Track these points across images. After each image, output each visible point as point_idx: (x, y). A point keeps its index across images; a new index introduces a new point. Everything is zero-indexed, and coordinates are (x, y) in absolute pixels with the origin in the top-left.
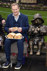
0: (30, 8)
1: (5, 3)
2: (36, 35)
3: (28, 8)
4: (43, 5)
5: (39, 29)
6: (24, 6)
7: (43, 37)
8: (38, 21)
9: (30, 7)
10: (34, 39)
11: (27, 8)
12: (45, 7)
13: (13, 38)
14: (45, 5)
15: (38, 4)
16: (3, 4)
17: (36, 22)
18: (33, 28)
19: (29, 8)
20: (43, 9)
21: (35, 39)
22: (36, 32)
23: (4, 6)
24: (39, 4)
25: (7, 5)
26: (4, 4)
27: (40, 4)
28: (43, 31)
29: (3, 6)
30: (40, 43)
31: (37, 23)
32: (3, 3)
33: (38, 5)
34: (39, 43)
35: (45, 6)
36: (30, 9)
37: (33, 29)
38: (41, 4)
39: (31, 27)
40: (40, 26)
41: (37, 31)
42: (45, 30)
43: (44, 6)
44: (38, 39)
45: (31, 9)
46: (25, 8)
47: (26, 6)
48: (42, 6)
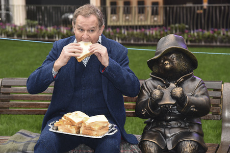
0: (143, 40)
1: (50, 29)
2: (170, 114)
3: (134, 41)
4: (189, 29)
5: (178, 91)
6: (120, 33)
7: (196, 121)
8: (176, 61)
9: (141, 37)
10: (162, 130)
11: (130, 40)
12: (196, 34)
13: (73, 132)
14: (197, 29)
15: (169, 24)
16: (44, 31)
17: (168, 66)
18: (155, 88)
19: (139, 39)
20: (191, 41)
21: (167, 131)
22: (168, 101)
23: (47, 39)
24: (173, 26)
25: (59, 33)
26: (47, 30)
27: (177, 25)
28: (197, 96)
29: (43, 37)
30: (188, 144)
31: (170, 68)
32: (41, 29)
33: (169, 28)
34: (183, 144)
35: (196, 31)
36: (141, 42)
37: (157, 93)
38: (180, 23)
39: (150, 83)
40: (181, 79)
41: (173, 97)
42: (201, 92)
43: (192, 32)
44: (178, 131)
45: (145, 42)
46: (122, 40)
47: (128, 34)
48: (187, 31)
